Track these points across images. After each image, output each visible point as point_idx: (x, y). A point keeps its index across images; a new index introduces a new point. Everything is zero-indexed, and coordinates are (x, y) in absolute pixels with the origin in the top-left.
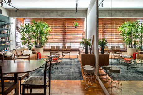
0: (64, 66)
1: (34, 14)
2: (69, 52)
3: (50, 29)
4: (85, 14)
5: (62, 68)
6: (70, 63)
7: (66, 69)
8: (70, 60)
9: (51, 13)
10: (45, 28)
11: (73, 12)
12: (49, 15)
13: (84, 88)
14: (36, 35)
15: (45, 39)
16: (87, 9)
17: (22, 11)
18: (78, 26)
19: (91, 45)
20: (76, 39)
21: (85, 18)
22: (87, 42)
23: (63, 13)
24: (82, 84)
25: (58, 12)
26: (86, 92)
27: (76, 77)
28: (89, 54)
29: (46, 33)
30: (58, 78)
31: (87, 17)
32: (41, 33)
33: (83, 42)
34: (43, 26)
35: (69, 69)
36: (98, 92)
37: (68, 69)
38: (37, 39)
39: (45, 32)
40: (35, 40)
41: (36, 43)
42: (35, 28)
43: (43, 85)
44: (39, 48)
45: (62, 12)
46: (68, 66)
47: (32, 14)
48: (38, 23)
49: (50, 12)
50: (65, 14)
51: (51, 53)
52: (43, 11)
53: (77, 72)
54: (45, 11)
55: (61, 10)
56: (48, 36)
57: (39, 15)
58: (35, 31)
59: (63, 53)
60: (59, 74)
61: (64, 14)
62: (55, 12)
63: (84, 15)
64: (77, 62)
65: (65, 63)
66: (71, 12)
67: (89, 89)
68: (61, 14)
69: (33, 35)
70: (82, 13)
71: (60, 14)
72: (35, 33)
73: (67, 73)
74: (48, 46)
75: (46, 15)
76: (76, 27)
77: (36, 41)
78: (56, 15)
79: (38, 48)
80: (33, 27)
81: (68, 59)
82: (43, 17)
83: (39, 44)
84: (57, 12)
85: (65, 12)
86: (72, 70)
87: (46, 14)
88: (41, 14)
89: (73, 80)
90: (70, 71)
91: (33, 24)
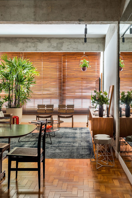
0: (63, 140)
2: (72, 117)
3: (35, 73)
4: (101, 45)
5: (60, 142)
6: (72, 136)
7: (67, 143)
8: (73, 131)
9: (39, 44)
10: (25, 71)
11: (79, 42)
12: (34, 47)
13: (96, 168)
14: (9, 84)
15: (25, 91)
16: (105, 35)
18: (89, 66)
19: (109, 102)
20: (84, 91)
21: (102, 53)
22: (102, 96)
23: (60, 43)
24: (92, 163)
25: (52, 41)
26: (97, 172)
27: (82, 155)
28: (105, 117)
29: (29, 80)
30: (54, 156)
31: (104, 50)
32: (20, 80)
33: (94, 98)
34: (23, 66)
35: (72, 144)
36: (116, 172)
37: (70, 143)
38: (11, 91)
39: (25, 78)
40: (7, 94)
41: (9, 98)
42: (7, 70)
43: (37, 155)
44: (15, 108)
45: (58, 41)
46: (70, 140)
48: (13, 61)
49: (36, 40)
50: (64, 44)
51: (37, 117)
52: (25, 40)
53: (85, 148)
54: (28, 40)
55: (57, 38)
56: (31, 86)
57: (17, 46)
58: (8, 76)
59: (59, 117)
60: (55, 150)
61: (62, 46)
63: (99, 47)
64: (86, 133)
65: (64, 136)
66: (76, 40)
67: (103, 169)
68: (57, 44)
69: (5, 84)
70: (95, 42)
71: (55, 45)
72: (8, 80)
73: (69, 149)
74: (31, 105)
75: (30, 47)
76: (84, 69)
77: (9, 96)
78: (48, 47)
79: (13, 108)
80: (4, 68)
81: (70, 128)
82: (24, 50)
83: (16, 100)
84: (49, 42)
86: (77, 145)
87: (29, 44)
88: (20, 45)
89: (78, 158)
90: (73, 146)
91: (5, 63)
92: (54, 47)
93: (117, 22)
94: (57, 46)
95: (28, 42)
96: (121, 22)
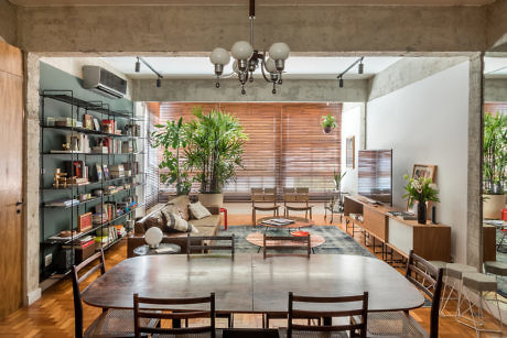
11: (325, 87)
17: (171, 83)
23: (294, 88)
31: (366, 100)
32: (222, 148)
34: (229, 126)
39: (232, 145)
41: (203, 178)
50: (301, 90)
55: (288, 81)
57: (223, 93)
58: (202, 141)
61: (298, 93)
63: (358, 94)
68: (291, 89)
70: (352, 86)
71: (287, 91)
76: (328, 131)
80: (194, 128)
85: (301, 83)
91: (197, 119)
92: (284, 95)
93: (479, 53)
94: (289, 93)
96: (487, 53)
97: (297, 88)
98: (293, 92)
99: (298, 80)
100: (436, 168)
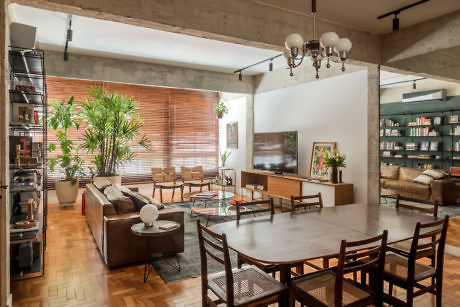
1: (116, 70)
9: (168, 75)
12: (161, 79)
31: (254, 92)
41: (101, 160)
45: (196, 73)
47: (109, 70)
49: (164, 69)
52: (147, 67)
54: (152, 67)
57: (133, 75)
61: (201, 82)
62: (179, 72)
63: (248, 87)
66: (220, 76)
71: (192, 79)
75: (155, 78)
77: (102, 156)
78: (182, 82)
82: (145, 83)
84: (184, 74)
85: (204, 74)
87: (154, 74)
88: (139, 74)
92: (190, 82)
95: (150, 70)
97: (202, 77)
98: (198, 80)
99: (203, 71)
100: (336, 144)
